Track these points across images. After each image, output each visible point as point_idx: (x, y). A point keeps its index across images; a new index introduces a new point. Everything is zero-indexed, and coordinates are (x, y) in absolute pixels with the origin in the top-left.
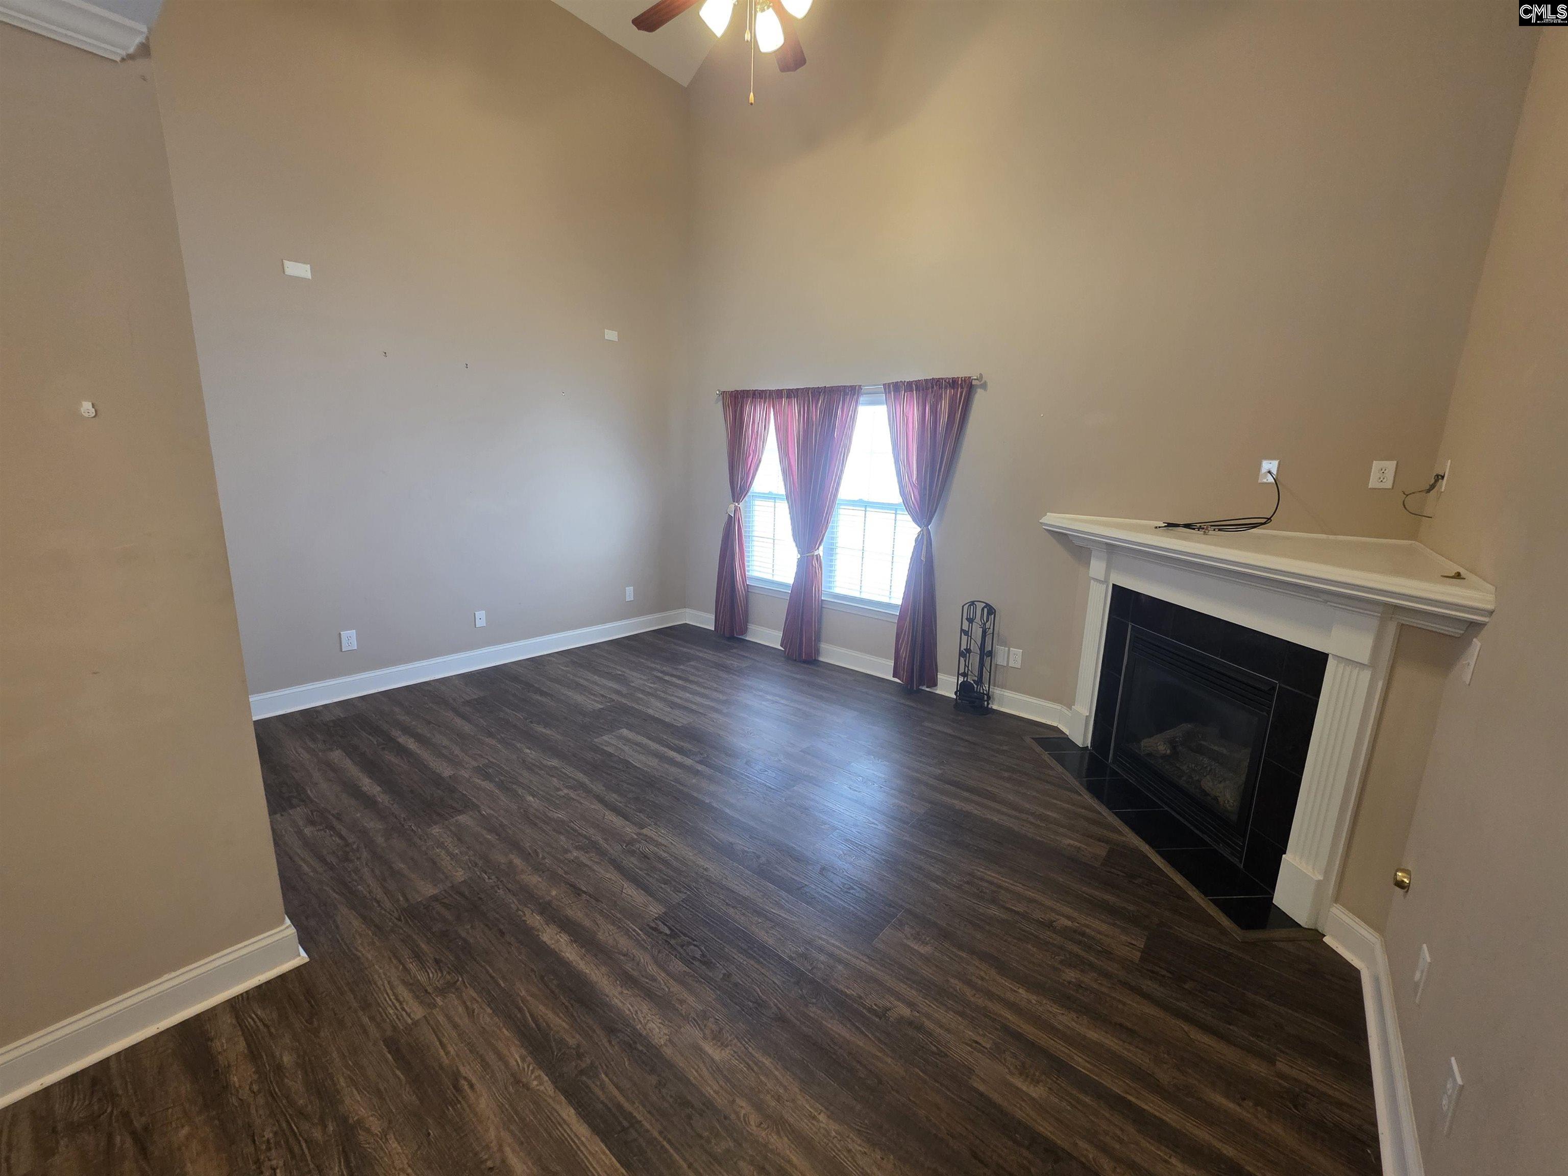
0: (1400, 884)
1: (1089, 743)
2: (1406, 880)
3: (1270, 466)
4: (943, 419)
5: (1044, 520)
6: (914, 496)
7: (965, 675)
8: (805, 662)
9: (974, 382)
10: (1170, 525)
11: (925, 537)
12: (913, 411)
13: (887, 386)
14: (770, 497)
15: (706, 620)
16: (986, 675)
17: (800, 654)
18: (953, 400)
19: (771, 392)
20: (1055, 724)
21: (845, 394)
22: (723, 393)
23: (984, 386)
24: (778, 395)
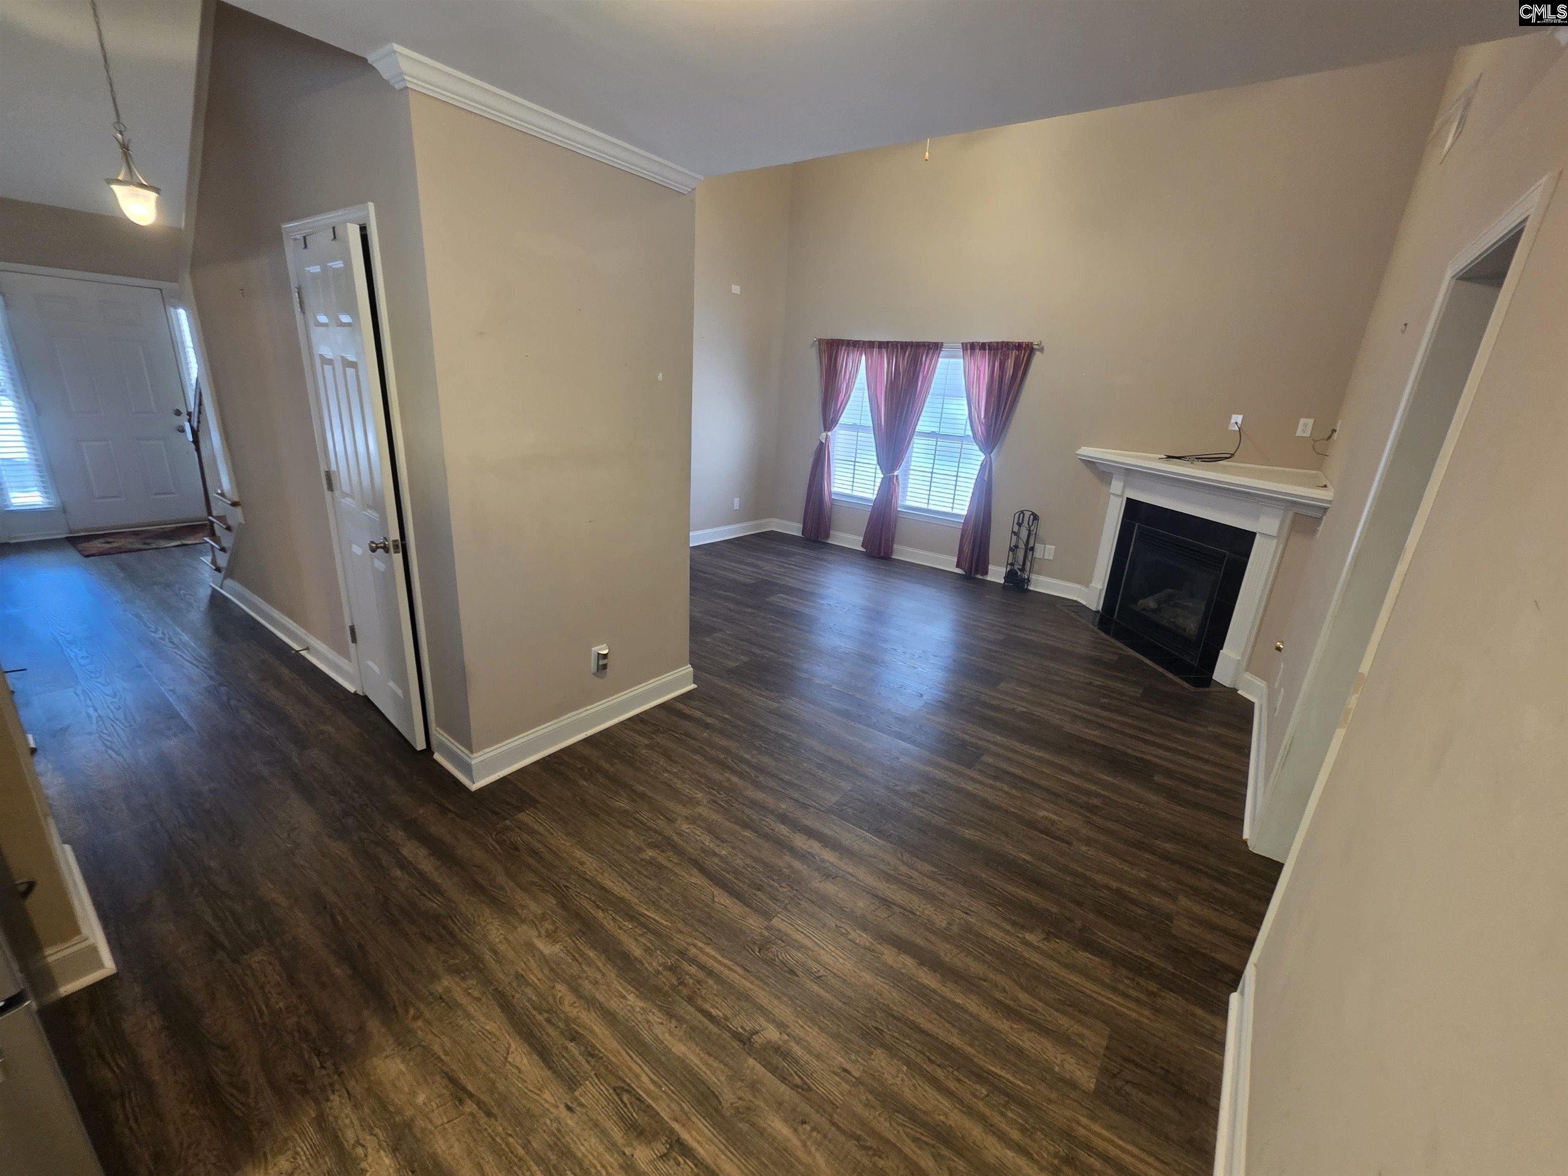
0: (1278, 649)
1: (1100, 608)
2: (1281, 646)
3: (1238, 418)
4: (1010, 372)
5: (1078, 452)
6: (980, 429)
7: (1012, 564)
8: (882, 558)
9: (1035, 347)
10: (1169, 457)
11: (988, 463)
12: (983, 365)
13: (965, 346)
14: (855, 427)
15: (794, 529)
16: (1028, 564)
17: (879, 552)
18: (1017, 358)
19: (864, 342)
20: (1075, 598)
21: (929, 349)
22: (820, 340)
23: (1042, 350)
24: (869, 346)
